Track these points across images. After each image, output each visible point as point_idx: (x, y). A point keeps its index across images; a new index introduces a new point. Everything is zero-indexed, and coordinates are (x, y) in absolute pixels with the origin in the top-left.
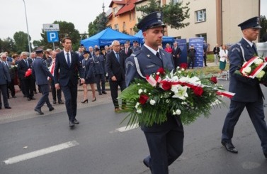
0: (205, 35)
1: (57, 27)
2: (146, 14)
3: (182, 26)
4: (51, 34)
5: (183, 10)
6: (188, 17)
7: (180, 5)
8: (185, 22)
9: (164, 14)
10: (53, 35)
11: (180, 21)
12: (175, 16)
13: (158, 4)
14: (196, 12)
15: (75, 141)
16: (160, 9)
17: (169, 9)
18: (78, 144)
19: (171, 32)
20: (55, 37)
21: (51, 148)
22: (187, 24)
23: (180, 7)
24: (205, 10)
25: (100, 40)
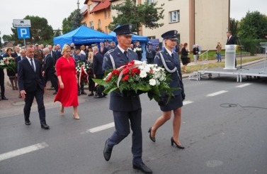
1: (28, 23)
2: (121, 13)
3: (157, 26)
4: (21, 30)
5: (158, 10)
6: (162, 18)
7: (155, 5)
8: (159, 22)
9: (140, 14)
10: (24, 31)
11: (154, 21)
12: (150, 16)
13: (133, 3)
14: (171, 12)
15: (44, 143)
16: (135, 9)
17: (144, 8)
18: (47, 146)
19: (146, 32)
20: (26, 33)
21: (19, 150)
22: (162, 25)
23: (155, 7)
24: (178, 11)
25: (73, 38)
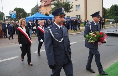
0: (80, 16)
1: (15, 12)
2: (55, 6)
4: (13, 15)
5: (70, 5)
6: (73, 8)
7: (69, 3)
11: (69, 9)
12: (67, 7)
14: (77, 6)
15: (19, 56)
17: (64, 4)
20: (14, 16)
22: (72, 11)
24: (80, 5)
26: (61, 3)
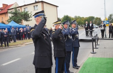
3: (29, 20)
6: (31, 17)
7: (28, 12)
9: (22, 15)
11: (28, 18)
12: (26, 16)
13: (18, 11)
17: (23, 13)
22: (31, 20)
23: (28, 13)
26: (19, 12)
